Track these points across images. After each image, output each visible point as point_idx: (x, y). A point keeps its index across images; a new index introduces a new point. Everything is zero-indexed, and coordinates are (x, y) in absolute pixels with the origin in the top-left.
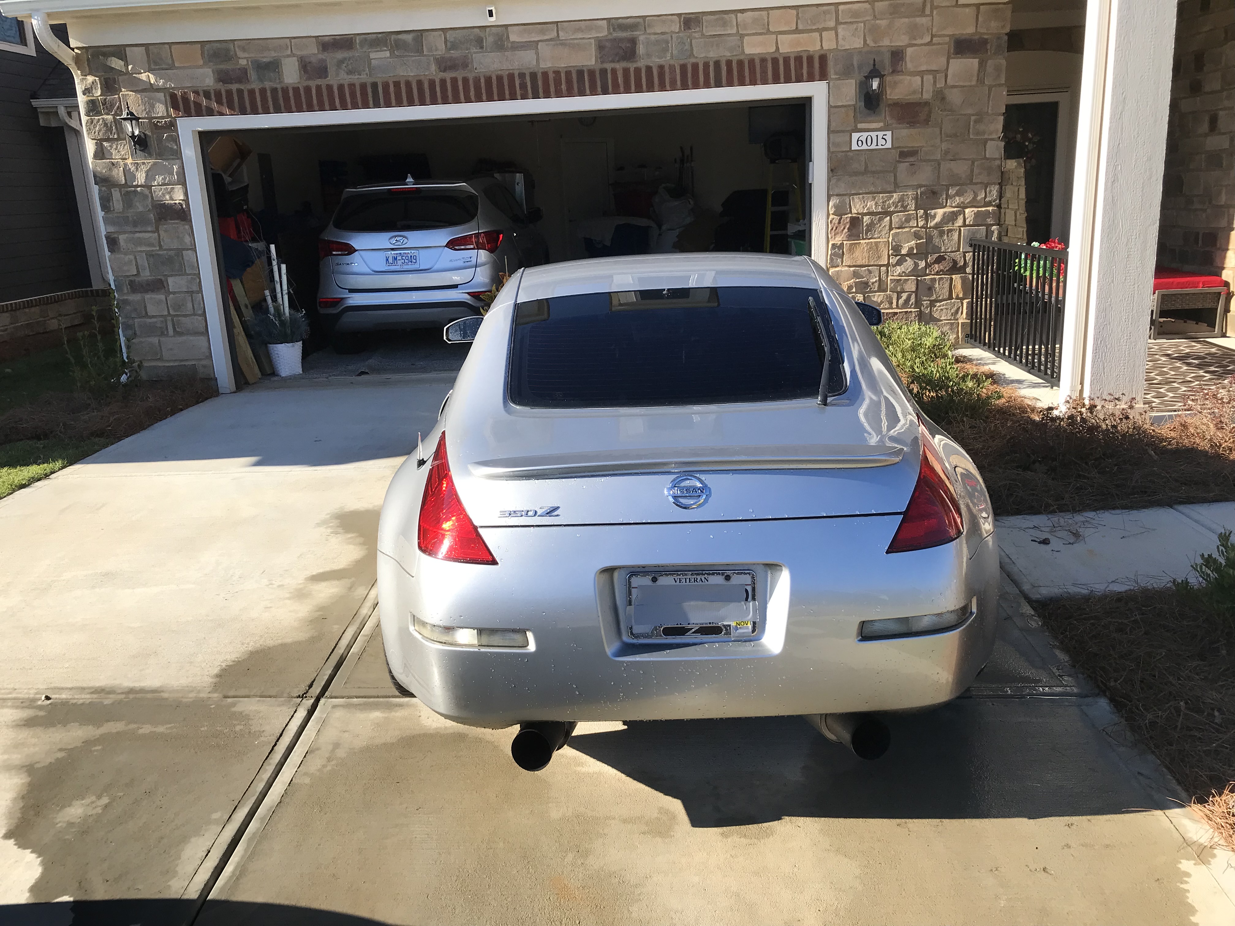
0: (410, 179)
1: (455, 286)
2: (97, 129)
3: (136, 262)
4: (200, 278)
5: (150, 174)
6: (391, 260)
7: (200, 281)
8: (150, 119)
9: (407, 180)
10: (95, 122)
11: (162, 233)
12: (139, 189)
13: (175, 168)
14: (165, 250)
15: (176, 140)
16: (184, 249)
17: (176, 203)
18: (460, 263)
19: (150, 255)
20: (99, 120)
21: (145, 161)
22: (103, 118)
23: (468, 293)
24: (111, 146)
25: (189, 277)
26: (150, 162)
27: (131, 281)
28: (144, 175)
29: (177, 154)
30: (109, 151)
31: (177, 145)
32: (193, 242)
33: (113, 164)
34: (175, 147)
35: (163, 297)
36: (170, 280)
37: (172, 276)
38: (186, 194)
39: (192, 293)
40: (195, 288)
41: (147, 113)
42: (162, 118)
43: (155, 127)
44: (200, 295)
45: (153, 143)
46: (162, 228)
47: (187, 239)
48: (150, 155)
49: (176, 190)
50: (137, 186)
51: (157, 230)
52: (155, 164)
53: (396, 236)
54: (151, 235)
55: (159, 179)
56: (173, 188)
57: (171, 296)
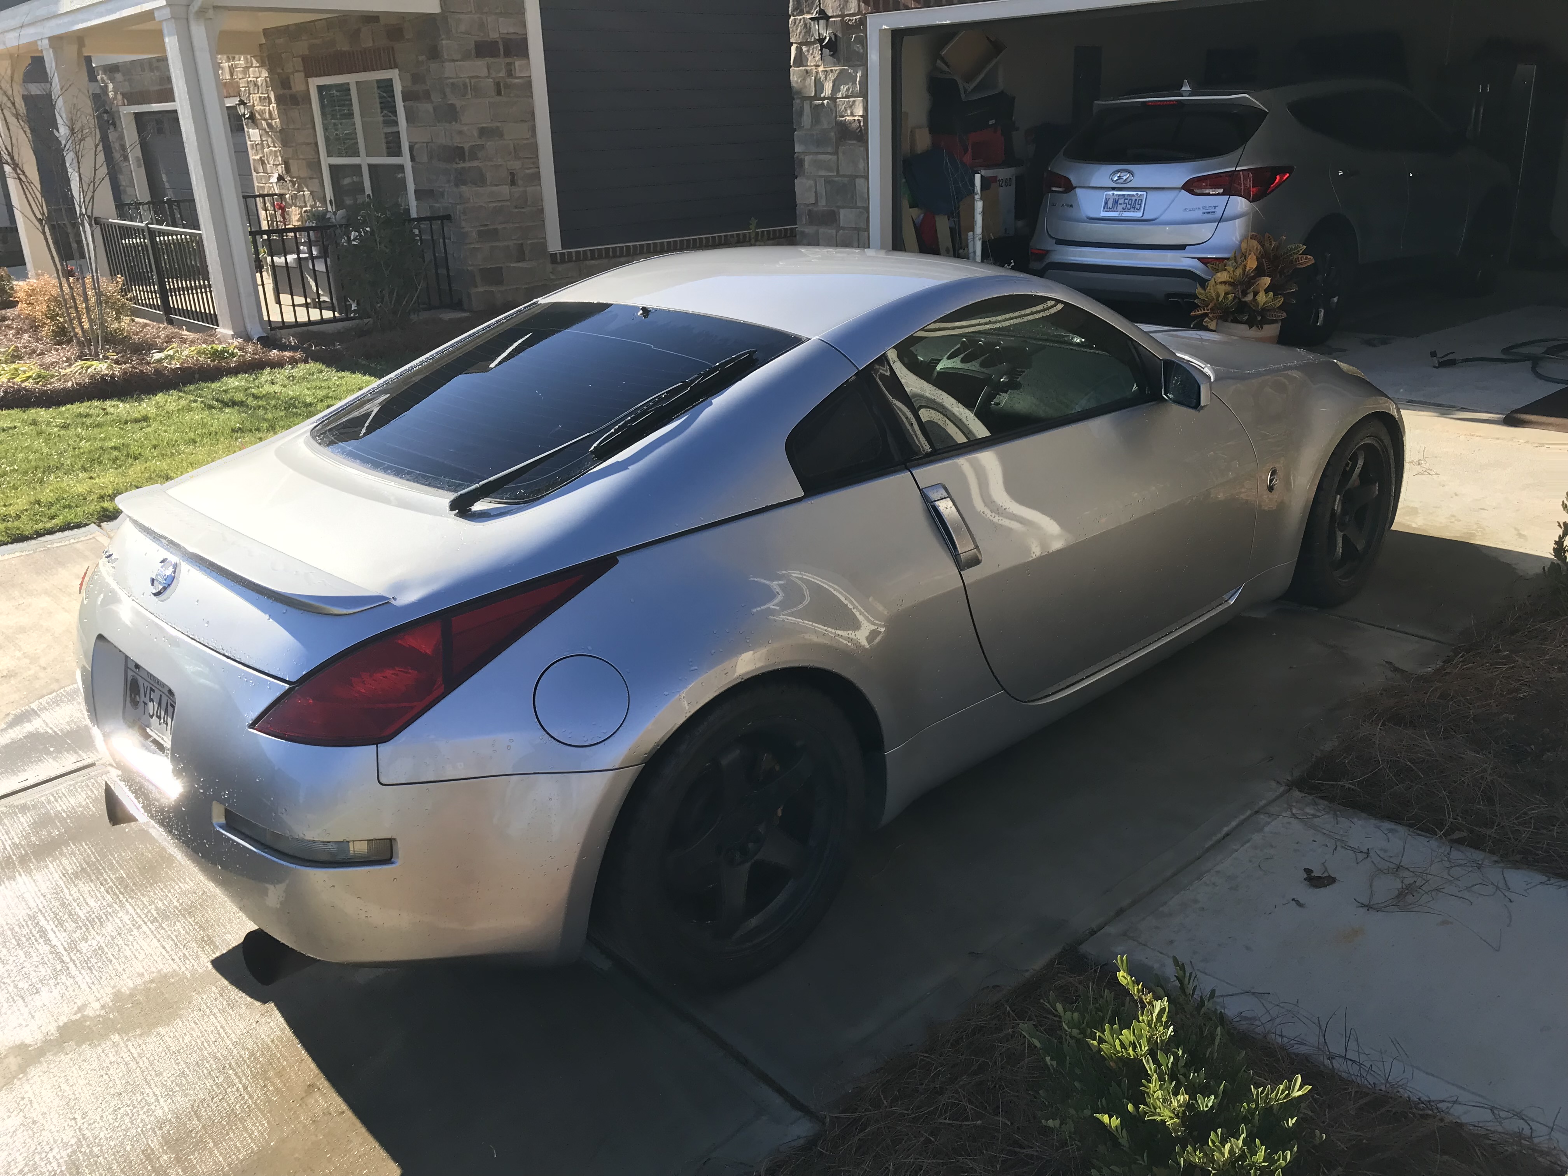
0: (1186, 88)
1: (1181, 247)
2: (798, 31)
3: (816, 189)
4: (868, 213)
5: (837, 83)
6: (1110, 204)
7: (868, 218)
8: (843, 16)
9: (1183, 89)
10: (798, 22)
11: (841, 155)
12: (825, 102)
13: (859, 75)
14: (841, 176)
15: (863, 41)
16: (857, 177)
17: (854, 120)
18: (1198, 214)
19: (828, 181)
20: (801, 20)
21: (833, 68)
22: (804, 18)
23: (1199, 259)
24: (808, 51)
25: (858, 210)
26: (836, 70)
27: (810, 211)
28: (831, 85)
29: (862, 60)
30: (806, 56)
31: (863, 47)
32: (866, 169)
33: (807, 72)
34: (862, 51)
35: (834, 231)
36: (842, 212)
37: (844, 207)
38: (866, 109)
39: (858, 230)
40: (863, 225)
41: (840, 11)
42: (853, 15)
43: (845, 26)
44: (866, 233)
45: (842, 46)
46: (841, 149)
47: (861, 165)
48: (838, 62)
49: (857, 103)
50: (824, 98)
51: (836, 153)
52: (842, 71)
53: (1118, 171)
54: (830, 157)
55: (843, 89)
56: (854, 101)
57: (841, 231)
